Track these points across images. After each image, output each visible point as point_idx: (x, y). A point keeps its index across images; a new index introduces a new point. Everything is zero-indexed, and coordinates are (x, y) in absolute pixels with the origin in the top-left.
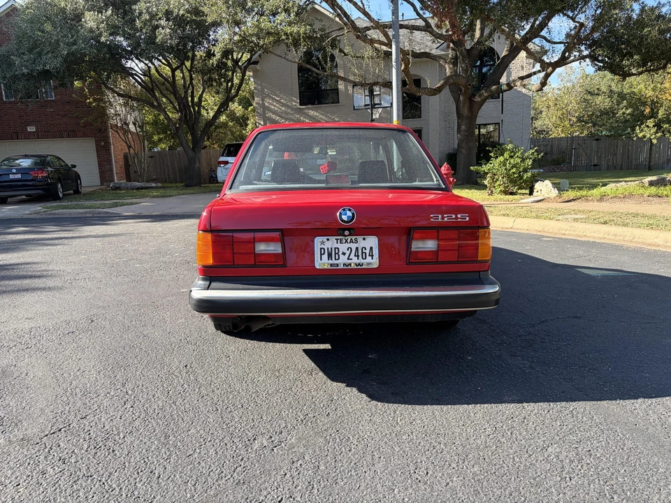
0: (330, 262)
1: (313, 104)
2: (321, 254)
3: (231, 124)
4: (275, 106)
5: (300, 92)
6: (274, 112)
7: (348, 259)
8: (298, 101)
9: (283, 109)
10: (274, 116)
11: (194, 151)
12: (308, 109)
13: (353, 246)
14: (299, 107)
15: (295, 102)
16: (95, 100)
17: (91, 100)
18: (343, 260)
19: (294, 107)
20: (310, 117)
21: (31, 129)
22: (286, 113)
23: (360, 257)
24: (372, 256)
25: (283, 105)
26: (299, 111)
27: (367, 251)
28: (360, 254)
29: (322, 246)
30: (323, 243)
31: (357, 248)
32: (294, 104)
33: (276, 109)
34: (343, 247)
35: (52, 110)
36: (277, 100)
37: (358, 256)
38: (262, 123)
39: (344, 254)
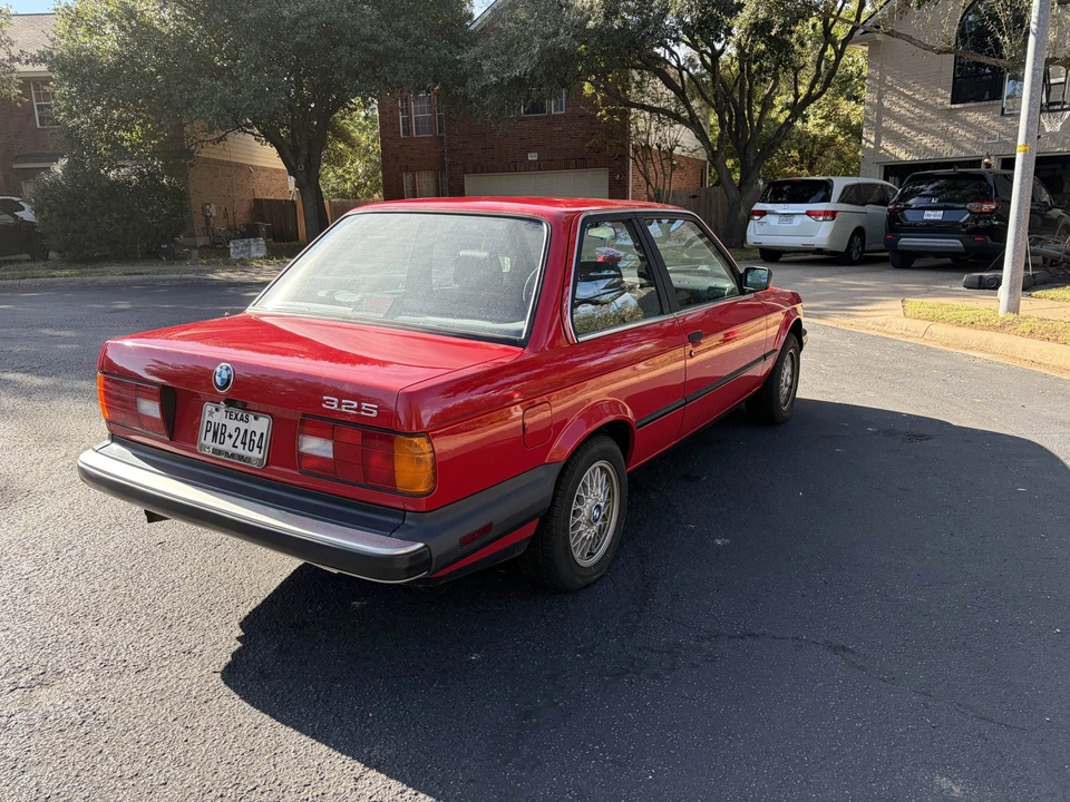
0: (213, 444)
1: (977, 100)
2: (207, 431)
3: (840, 139)
4: (901, 108)
5: (955, 79)
6: (899, 119)
7: (234, 446)
8: (949, 95)
9: (917, 111)
10: (896, 127)
11: (740, 190)
12: (966, 109)
13: (243, 426)
14: (949, 106)
15: (943, 97)
16: (608, 112)
17: (604, 112)
18: (227, 446)
19: (940, 107)
20: (970, 126)
21: (533, 157)
22: (921, 118)
23: (247, 447)
24: (261, 448)
25: (918, 104)
26: (949, 114)
27: (256, 439)
28: (248, 442)
29: (210, 419)
30: (211, 413)
31: (246, 431)
32: (939, 100)
33: (903, 112)
34: (232, 425)
35: (560, 129)
36: (906, 96)
37: (245, 444)
38: (873, 139)
39: (230, 436)
